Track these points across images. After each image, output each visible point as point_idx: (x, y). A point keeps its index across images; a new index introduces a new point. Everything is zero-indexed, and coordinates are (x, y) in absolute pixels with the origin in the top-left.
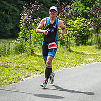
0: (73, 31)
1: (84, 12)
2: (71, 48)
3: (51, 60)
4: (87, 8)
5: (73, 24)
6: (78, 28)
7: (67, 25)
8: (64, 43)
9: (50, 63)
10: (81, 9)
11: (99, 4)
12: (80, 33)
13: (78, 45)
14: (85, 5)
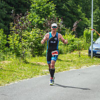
0: (29, 42)
1: (39, 23)
2: (27, 59)
3: (54, 63)
4: (43, 19)
5: (29, 36)
6: (34, 39)
7: (22, 37)
8: (20, 54)
9: (53, 66)
10: (36, 20)
11: (54, 14)
12: (36, 44)
13: (34, 56)
14: (41, 16)
